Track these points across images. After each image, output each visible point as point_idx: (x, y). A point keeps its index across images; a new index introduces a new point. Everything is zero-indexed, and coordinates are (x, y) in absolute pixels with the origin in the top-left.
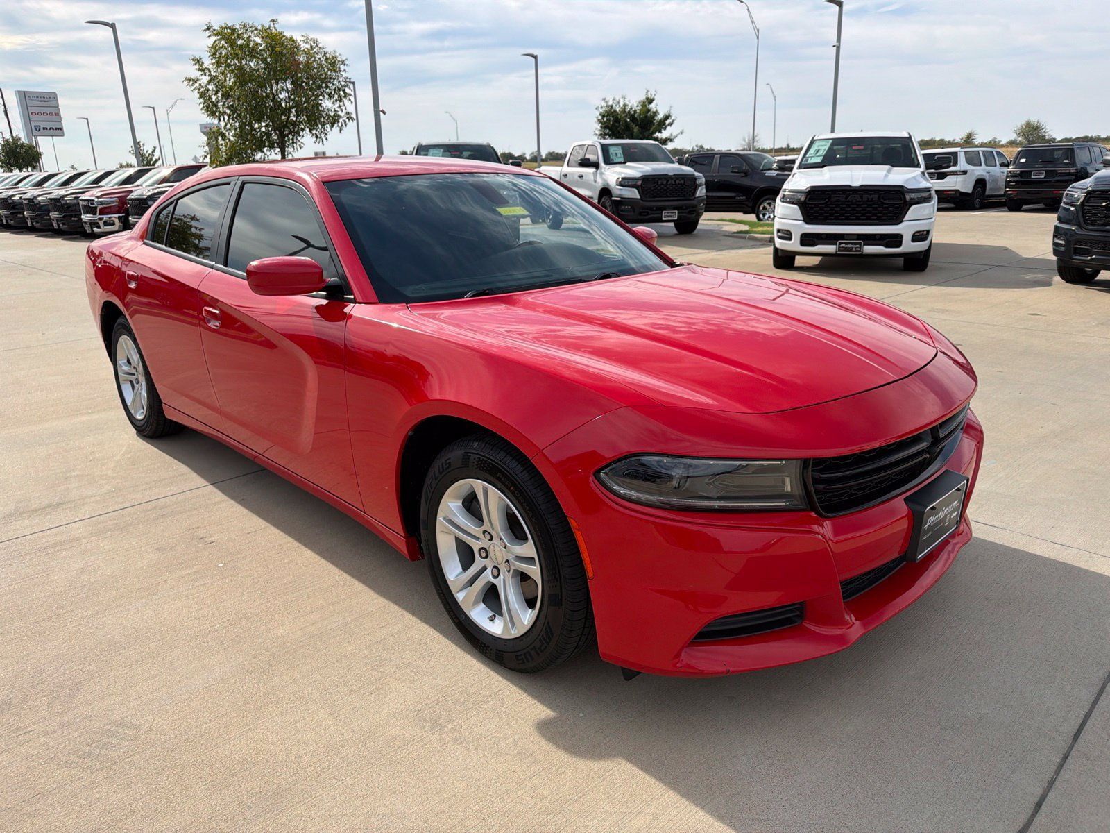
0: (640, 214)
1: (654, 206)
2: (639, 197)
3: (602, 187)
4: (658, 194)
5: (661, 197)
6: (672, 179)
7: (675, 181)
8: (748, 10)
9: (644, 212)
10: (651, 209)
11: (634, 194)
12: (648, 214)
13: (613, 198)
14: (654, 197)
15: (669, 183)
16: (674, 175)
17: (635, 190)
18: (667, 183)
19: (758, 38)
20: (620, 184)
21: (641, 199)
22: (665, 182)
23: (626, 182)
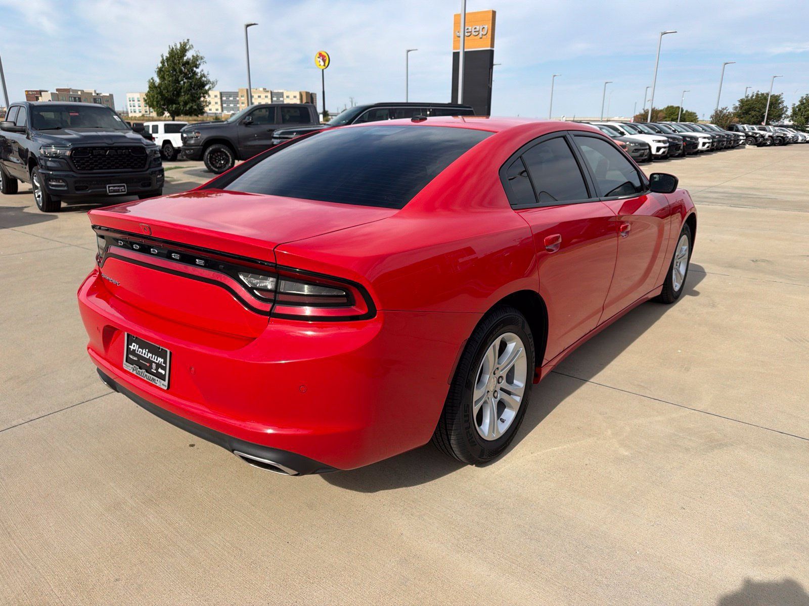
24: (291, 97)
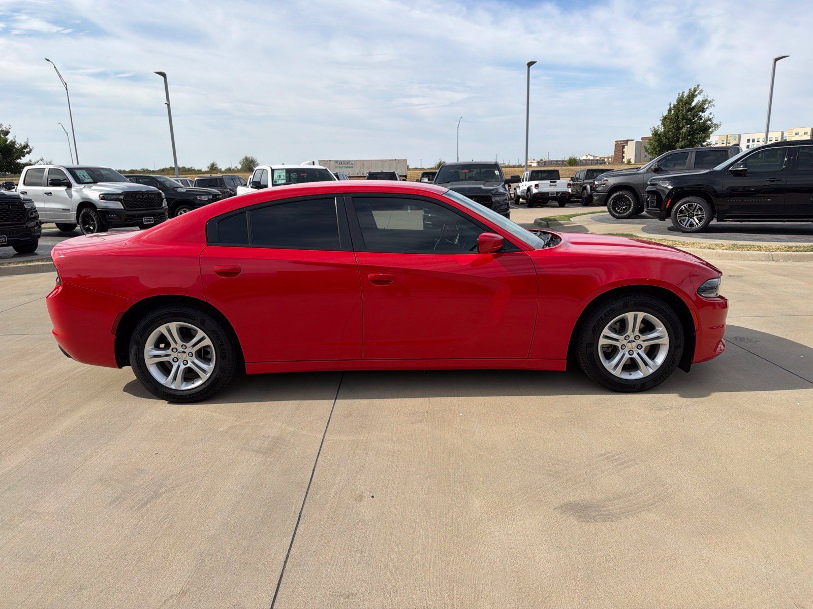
0: (126, 220)
1: (136, 214)
2: (123, 208)
3: (81, 201)
4: (138, 205)
5: (140, 207)
6: (145, 194)
7: (148, 196)
8: (55, 67)
9: (129, 219)
10: (134, 216)
11: (118, 205)
12: (132, 220)
13: (98, 210)
14: (135, 207)
15: (144, 197)
16: (146, 191)
17: (120, 203)
18: (143, 197)
19: (67, 89)
20: (103, 198)
21: (124, 209)
22: (141, 197)
23: (105, 197)
24: (801, 133)
